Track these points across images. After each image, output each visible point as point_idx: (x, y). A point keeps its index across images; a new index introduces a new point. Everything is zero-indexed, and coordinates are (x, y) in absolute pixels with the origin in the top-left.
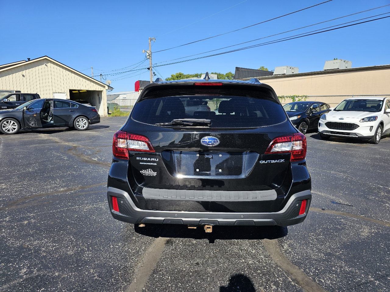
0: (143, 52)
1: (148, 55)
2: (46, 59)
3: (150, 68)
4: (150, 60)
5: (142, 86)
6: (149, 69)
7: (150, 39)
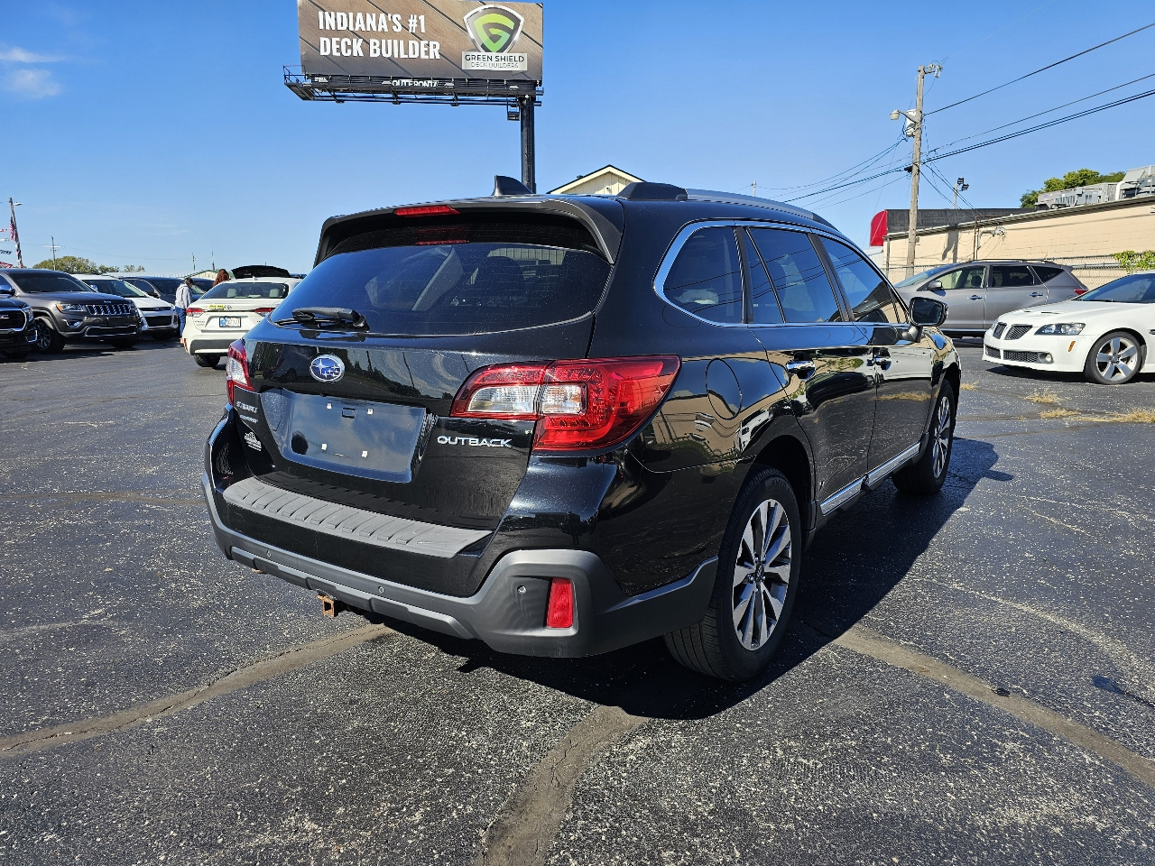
0: (894, 116)
1: (910, 125)
2: (609, 172)
3: (915, 168)
4: (916, 140)
5: (895, 228)
6: (909, 170)
7: (922, 71)
